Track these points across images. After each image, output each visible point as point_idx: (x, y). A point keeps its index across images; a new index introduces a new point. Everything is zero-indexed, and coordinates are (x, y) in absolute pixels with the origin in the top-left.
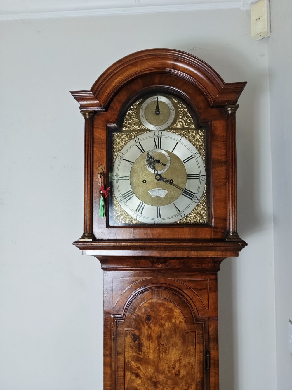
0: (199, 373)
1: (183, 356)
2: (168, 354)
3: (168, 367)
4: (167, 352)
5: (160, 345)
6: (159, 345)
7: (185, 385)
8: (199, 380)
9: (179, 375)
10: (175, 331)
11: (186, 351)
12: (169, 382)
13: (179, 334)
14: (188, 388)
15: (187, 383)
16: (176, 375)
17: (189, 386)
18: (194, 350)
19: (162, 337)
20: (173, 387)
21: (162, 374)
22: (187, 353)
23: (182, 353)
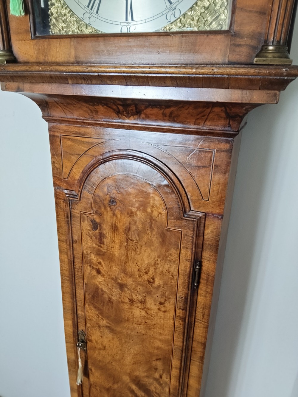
0: (181, 287)
1: (160, 261)
2: (139, 254)
3: (139, 270)
4: (138, 250)
5: (129, 240)
6: (127, 240)
7: (160, 296)
8: (182, 295)
9: (154, 282)
10: (151, 225)
11: (165, 255)
12: (139, 289)
13: (156, 230)
14: (165, 301)
15: (163, 295)
16: (149, 282)
17: (167, 299)
18: (178, 255)
19: (131, 230)
20: (144, 295)
21: (130, 277)
22: (167, 257)
23: (159, 257)
